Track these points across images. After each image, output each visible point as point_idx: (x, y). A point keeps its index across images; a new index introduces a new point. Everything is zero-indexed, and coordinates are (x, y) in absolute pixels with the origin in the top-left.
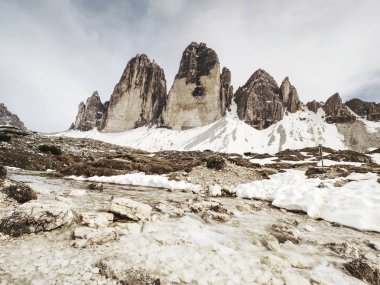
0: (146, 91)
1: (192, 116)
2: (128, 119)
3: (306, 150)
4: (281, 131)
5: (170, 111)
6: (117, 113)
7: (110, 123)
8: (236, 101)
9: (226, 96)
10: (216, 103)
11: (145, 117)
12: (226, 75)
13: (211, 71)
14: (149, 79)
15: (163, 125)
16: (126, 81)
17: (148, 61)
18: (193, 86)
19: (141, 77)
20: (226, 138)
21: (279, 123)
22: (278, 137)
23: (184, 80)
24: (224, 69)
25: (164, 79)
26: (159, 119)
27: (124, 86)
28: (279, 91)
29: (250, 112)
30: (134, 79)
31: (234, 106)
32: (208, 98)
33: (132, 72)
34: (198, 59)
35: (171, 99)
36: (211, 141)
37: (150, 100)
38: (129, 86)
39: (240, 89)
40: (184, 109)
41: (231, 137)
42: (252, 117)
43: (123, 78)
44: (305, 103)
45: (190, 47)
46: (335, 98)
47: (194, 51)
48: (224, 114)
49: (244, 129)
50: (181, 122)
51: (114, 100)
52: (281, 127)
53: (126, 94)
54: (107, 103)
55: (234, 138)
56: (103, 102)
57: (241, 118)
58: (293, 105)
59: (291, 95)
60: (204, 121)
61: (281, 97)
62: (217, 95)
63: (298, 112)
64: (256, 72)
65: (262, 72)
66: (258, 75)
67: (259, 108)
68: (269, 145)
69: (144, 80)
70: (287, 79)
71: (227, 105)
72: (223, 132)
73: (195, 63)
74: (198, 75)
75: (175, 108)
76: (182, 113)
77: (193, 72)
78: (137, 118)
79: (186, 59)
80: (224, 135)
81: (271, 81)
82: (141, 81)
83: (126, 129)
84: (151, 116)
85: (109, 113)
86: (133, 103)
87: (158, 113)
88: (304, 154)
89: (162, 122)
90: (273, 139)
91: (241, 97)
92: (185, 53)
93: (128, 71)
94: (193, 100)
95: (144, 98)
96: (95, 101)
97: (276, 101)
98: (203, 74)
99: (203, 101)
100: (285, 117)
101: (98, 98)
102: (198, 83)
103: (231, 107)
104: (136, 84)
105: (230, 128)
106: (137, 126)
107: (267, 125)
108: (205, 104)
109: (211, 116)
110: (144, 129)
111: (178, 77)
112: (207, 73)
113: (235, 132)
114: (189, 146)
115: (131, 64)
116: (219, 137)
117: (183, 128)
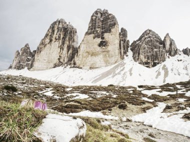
0: (63, 43)
1: (99, 60)
2: (49, 62)
4: (164, 68)
5: (81, 56)
7: (36, 64)
8: (132, 50)
9: (124, 46)
10: (117, 51)
11: (62, 60)
12: (123, 33)
13: (112, 30)
14: (65, 35)
15: (75, 66)
16: (49, 37)
17: (65, 23)
18: (99, 40)
19: (60, 34)
20: (124, 74)
21: (163, 64)
22: (163, 72)
23: (92, 35)
24: (122, 29)
26: (72, 62)
27: (47, 40)
28: (163, 43)
29: (142, 57)
30: (55, 36)
31: (130, 53)
32: (110, 48)
33: (53, 31)
34: (103, 21)
35: (81, 49)
36: (113, 77)
37: (65, 49)
38: (51, 41)
39: (135, 42)
40: (92, 55)
41: (128, 74)
42: (144, 60)
43: (47, 35)
44: (181, 50)
45: (96, 13)
47: (99, 15)
48: (123, 58)
49: (139, 68)
50: (89, 64)
51: (39, 50)
52: (165, 66)
53: (48, 45)
54: (35, 51)
55: (131, 74)
56: (32, 51)
57: (136, 61)
58: (173, 52)
59: (171, 45)
60: (107, 63)
61: (164, 47)
62: (118, 46)
63: (176, 56)
64: (146, 31)
65: (150, 31)
66: (147, 33)
67: (149, 54)
68: (156, 78)
69: (62, 36)
70: (168, 34)
71: (125, 53)
72: (122, 70)
73: (100, 24)
74: (103, 33)
75: (85, 55)
76: (90, 58)
77: (99, 30)
78: (56, 61)
79: (93, 21)
80: (122, 73)
81: (157, 37)
82: (59, 37)
83: (47, 68)
84: (66, 60)
85: (36, 57)
86: (54, 51)
87: (71, 58)
89: (75, 64)
90: (159, 74)
91: (135, 48)
92: (92, 16)
93: (51, 31)
94: (99, 49)
95: (61, 48)
96: (26, 50)
97: (161, 49)
98: (106, 32)
99: (107, 50)
100: (167, 59)
101: (29, 48)
102: (103, 38)
103: (128, 54)
104: (56, 39)
105: (127, 68)
106: (55, 66)
107: (155, 65)
108: (108, 52)
109: (113, 60)
110: (61, 68)
111: (87, 34)
112: (110, 31)
113: (131, 70)
114: (96, 81)
115: (52, 27)
116: (119, 73)
117: (91, 68)
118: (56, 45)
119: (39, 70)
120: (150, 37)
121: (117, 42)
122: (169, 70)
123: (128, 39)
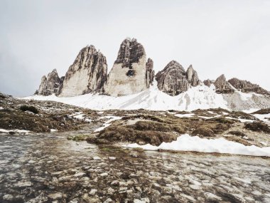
0: (93, 71)
1: (126, 88)
2: (78, 89)
4: (186, 97)
5: (109, 84)
6: (69, 86)
7: (64, 91)
8: (157, 79)
9: (150, 76)
10: (143, 80)
11: (91, 88)
12: (149, 64)
13: (140, 60)
14: (95, 63)
15: (104, 93)
16: (78, 64)
17: (95, 50)
18: (127, 69)
19: (90, 62)
20: (149, 101)
21: (185, 93)
22: (185, 101)
23: (121, 65)
24: (149, 59)
25: (105, 64)
26: (101, 89)
27: (77, 67)
28: (186, 74)
29: (166, 86)
30: (84, 63)
31: (155, 82)
32: (137, 77)
33: (83, 58)
34: (131, 51)
35: (111, 77)
36: (139, 103)
37: (95, 77)
38: (80, 67)
39: (160, 72)
40: (120, 84)
41: (153, 101)
42: (168, 89)
43: (76, 61)
44: (203, 81)
45: (125, 41)
46: (222, 77)
47: (128, 44)
48: (148, 87)
49: (163, 96)
50: (117, 91)
51: (68, 76)
52: (187, 95)
53: (77, 72)
54: (63, 78)
55: (156, 101)
56: (60, 77)
57: (160, 90)
58: (195, 82)
59: (193, 76)
60: (134, 91)
61: (187, 78)
62: (144, 75)
63: (198, 86)
64: (171, 62)
65: (175, 62)
66: (172, 64)
67: (172, 84)
68: (179, 105)
69: (91, 64)
70: (191, 66)
71: (150, 82)
72: (148, 97)
73: (129, 53)
74: (131, 62)
75: (113, 83)
76: (118, 86)
77: (127, 59)
78: (85, 88)
79: (122, 50)
80: (148, 99)
81: (181, 68)
82: (89, 65)
83: (76, 95)
84: (95, 87)
85: (64, 84)
86: (82, 78)
87: (101, 86)
89: (103, 91)
90: (181, 102)
91: (160, 78)
92: (122, 45)
93: (80, 57)
94: (127, 77)
95: (91, 75)
97: (184, 80)
98: (134, 62)
99: (134, 79)
100: (189, 89)
101: (56, 74)
102: (131, 68)
103: (153, 83)
104: (85, 66)
105: (152, 96)
106: (84, 93)
107: (177, 93)
108: (135, 81)
109: (140, 88)
110: (90, 95)
111: (116, 62)
112: (137, 61)
113: (155, 97)
115: (82, 52)
116: (145, 100)
117: (119, 95)
118: (84, 73)
119: (67, 96)
120: (174, 68)
121: (144, 71)
123: (153, 69)
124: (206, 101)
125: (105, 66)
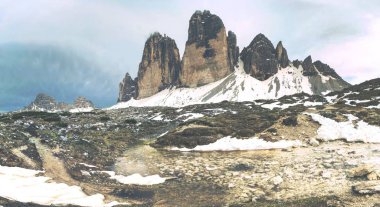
0: (163, 61)
1: (205, 74)
2: (153, 87)
3: (296, 95)
5: (185, 73)
6: (145, 84)
7: (141, 92)
8: (242, 59)
9: (233, 55)
10: (226, 61)
11: (166, 82)
12: (232, 38)
13: (218, 35)
14: (163, 51)
15: (181, 85)
17: (161, 36)
18: (203, 49)
19: (158, 52)
22: (275, 85)
23: (194, 45)
24: (230, 33)
25: (176, 48)
26: (177, 81)
27: (146, 63)
28: (276, 52)
29: (254, 67)
31: (241, 64)
32: (218, 58)
34: (204, 25)
35: (185, 64)
36: (224, 93)
37: (167, 68)
38: (150, 62)
39: (245, 49)
40: (197, 70)
41: (240, 88)
42: (256, 71)
47: (199, 18)
48: (233, 70)
49: (250, 81)
50: (196, 81)
51: (141, 75)
52: (277, 78)
54: (136, 79)
55: (243, 89)
56: (133, 79)
57: (247, 73)
58: (285, 63)
60: (216, 78)
61: (277, 54)
62: (225, 55)
63: (287, 67)
66: (259, 38)
67: (261, 64)
69: (160, 53)
71: (235, 63)
73: (203, 29)
74: (207, 40)
75: (190, 70)
76: (195, 74)
77: (201, 37)
78: (160, 83)
80: (234, 87)
82: (157, 55)
83: (153, 94)
84: (170, 80)
85: (139, 85)
86: (155, 74)
87: (175, 77)
88: (295, 98)
89: (180, 83)
90: (272, 87)
91: (246, 56)
92: (190, 21)
93: (147, 50)
94: (204, 61)
95: (162, 67)
96: (128, 79)
97: (273, 59)
98: (212, 38)
99: (213, 61)
100: (279, 71)
102: (208, 46)
104: (154, 58)
105: (238, 82)
106: (161, 89)
107: (267, 77)
108: (216, 62)
109: (223, 72)
110: (166, 91)
111: (188, 43)
112: (215, 37)
113: (243, 84)
114: (206, 99)
115: (148, 44)
116: (230, 89)
117: (199, 85)
118: (156, 65)
119: (145, 97)
120: (262, 43)
121: (225, 49)
122: (281, 82)
123: (238, 45)
124: (293, 85)
125: (175, 51)
